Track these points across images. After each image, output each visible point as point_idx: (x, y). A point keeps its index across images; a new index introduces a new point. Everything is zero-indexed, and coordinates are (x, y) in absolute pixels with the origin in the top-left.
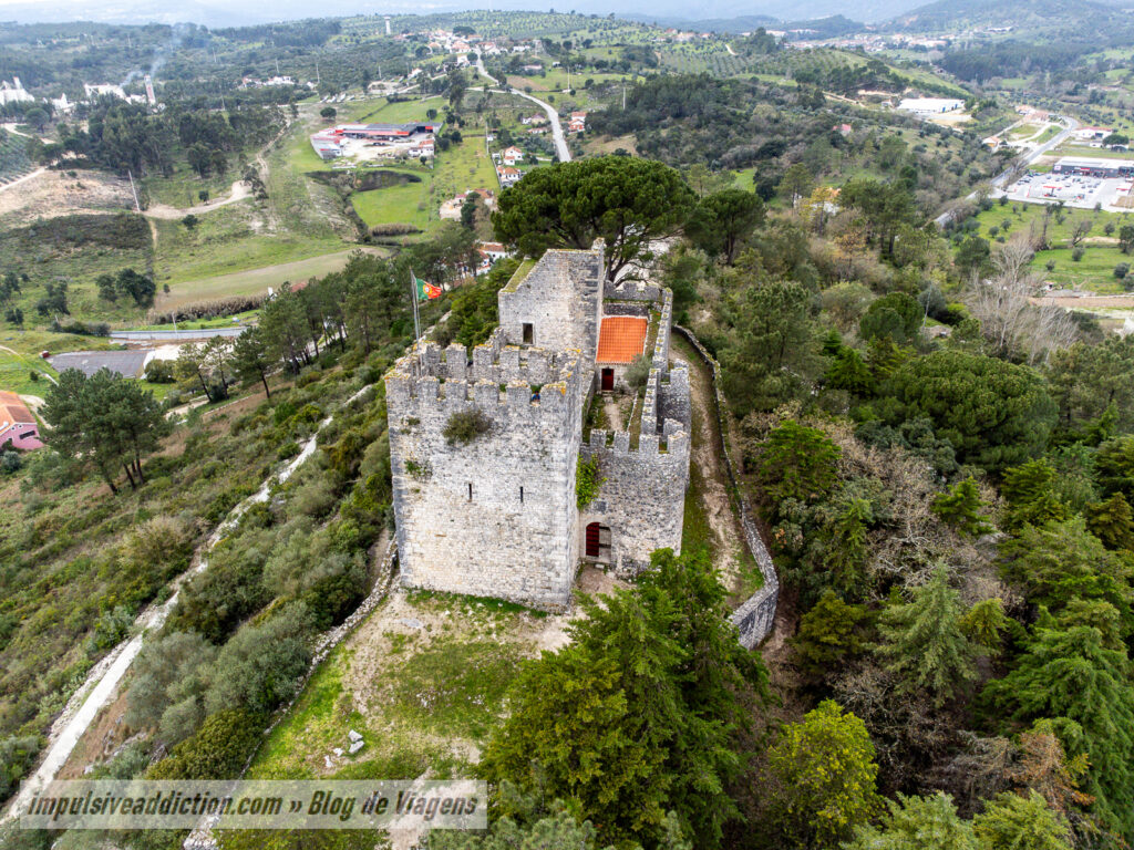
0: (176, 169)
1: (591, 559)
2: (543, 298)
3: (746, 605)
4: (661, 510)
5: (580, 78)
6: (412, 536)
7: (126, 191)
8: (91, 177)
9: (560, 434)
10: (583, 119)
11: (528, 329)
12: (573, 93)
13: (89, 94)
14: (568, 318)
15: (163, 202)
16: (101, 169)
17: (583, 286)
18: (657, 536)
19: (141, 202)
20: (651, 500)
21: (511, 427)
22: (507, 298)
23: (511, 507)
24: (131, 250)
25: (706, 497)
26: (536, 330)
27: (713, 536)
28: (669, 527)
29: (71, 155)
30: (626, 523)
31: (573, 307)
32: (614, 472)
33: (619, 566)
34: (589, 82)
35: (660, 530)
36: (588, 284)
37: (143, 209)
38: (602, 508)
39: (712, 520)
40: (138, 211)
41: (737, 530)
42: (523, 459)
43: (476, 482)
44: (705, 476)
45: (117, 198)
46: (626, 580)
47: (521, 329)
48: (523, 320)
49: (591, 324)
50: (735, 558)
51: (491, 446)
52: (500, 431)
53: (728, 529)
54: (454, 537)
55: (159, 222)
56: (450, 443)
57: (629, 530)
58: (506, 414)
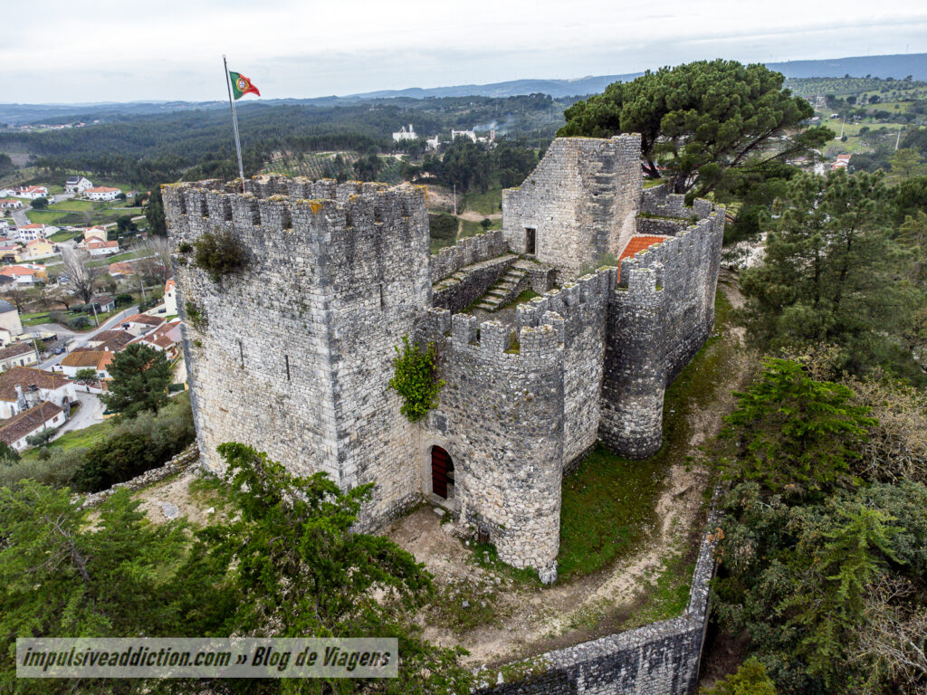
0: (490, 187)
1: (436, 498)
2: (548, 197)
3: (622, 637)
4: (508, 444)
5: (857, 127)
6: (201, 404)
7: (452, 200)
8: (434, 190)
9: (317, 279)
10: (847, 161)
11: (531, 233)
12: (844, 139)
13: (453, 137)
14: (575, 224)
15: (473, 210)
16: (442, 185)
17: (593, 183)
18: (506, 485)
19: (459, 208)
20: (496, 426)
21: (268, 264)
22: (511, 197)
23: (279, 386)
24: (440, 240)
25: (676, 470)
26: (539, 237)
27: (650, 523)
28: (522, 474)
29: (427, 175)
30: (469, 455)
31: (579, 209)
32: (453, 373)
33: (463, 519)
34: (864, 130)
35: (508, 476)
36: (599, 180)
37: (458, 213)
38: (441, 425)
39: (665, 500)
40: (455, 214)
41: (695, 524)
42: (283, 312)
43: (245, 342)
44: (692, 443)
45: (443, 204)
46: (463, 541)
47: (524, 234)
48: (525, 225)
49: (599, 232)
50: (664, 562)
51: (253, 289)
52: (259, 267)
53: (683, 521)
54: (235, 415)
55: (466, 223)
56: (218, 280)
57: (473, 466)
58: (262, 242)
